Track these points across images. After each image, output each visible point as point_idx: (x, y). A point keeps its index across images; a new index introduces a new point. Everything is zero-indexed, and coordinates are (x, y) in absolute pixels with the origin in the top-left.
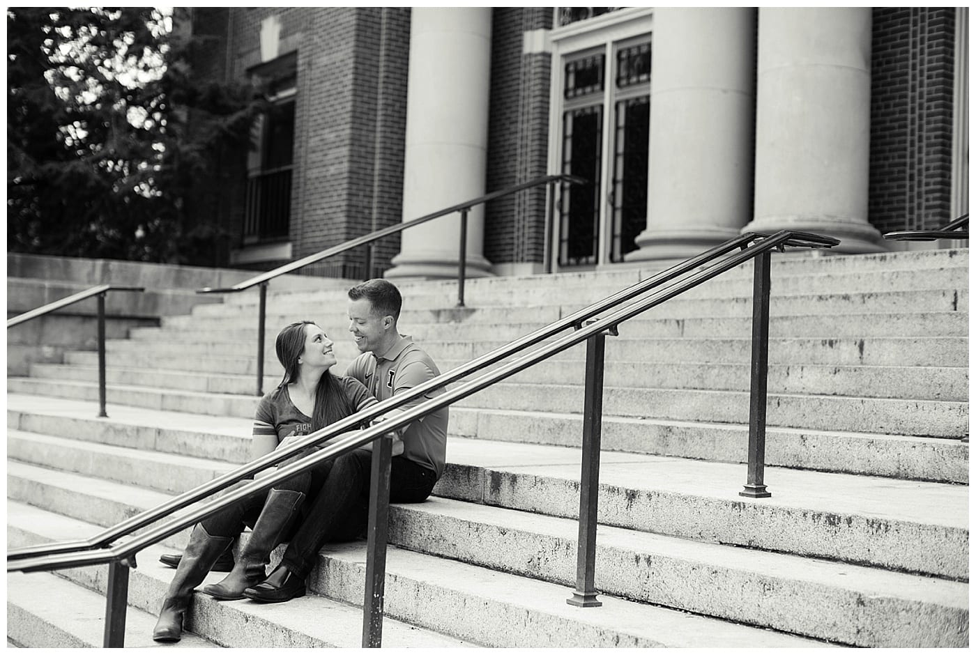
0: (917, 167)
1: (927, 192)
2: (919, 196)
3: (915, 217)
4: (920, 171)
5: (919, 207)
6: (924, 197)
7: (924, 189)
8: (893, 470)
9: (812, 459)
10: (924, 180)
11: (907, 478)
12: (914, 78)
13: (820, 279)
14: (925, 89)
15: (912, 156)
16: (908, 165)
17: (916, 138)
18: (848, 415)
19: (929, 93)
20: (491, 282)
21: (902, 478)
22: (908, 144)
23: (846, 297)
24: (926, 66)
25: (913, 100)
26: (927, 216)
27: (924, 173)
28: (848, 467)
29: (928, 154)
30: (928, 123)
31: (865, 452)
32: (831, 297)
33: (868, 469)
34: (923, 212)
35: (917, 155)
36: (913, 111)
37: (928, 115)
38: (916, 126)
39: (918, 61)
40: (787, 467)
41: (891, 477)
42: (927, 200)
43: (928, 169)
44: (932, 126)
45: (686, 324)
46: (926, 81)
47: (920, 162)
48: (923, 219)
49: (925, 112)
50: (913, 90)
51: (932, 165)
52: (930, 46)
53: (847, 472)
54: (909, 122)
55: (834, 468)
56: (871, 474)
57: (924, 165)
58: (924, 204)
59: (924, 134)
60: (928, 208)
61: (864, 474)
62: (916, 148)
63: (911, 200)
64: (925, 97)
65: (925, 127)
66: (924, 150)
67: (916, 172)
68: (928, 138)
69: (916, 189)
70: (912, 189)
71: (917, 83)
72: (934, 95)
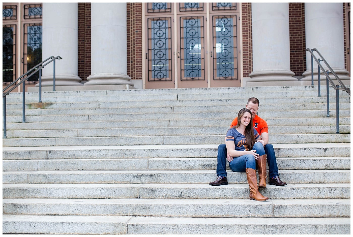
0: (133, 59)
1: (137, 67)
2: (134, 68)
3: (133, 74)
4: (134, 60)
5: (134, 71)
6: (136, 68)
7: (135, 66)
8: (326, 141)
9: (301, 141)
10: (136, 63)
11: (329, 143)
12: (132, 32)
13: (196, 95)
14: (135, 35)
15: (132, 55)
16: (131, 58)
17: (133, 50)
18: (291, 130)
19: (136, 36)
20: (29, 93)
21: (328, 143)
22: (130, 52)
23: (220, 100)
24: (135, 28)
25: (132, 38)
26: (137, 74)
27: (136, 61)
28: (312, 142)
29: (137, 55)
30: (137, 46)
31: (317, 137)
32: (215, 100)
33: (318, 142)
34: (135, 73)
35: (133, 55)
36: (132, 42)
37: (136, 43)
38: (133, 46)
39: (133, 26)
40: (293, 143)
41: (325, 143)
42: (137, 69)
43: (137, 60)
44: (138, 47)
45: (174, 108)
46: (135, 33)
47: (134, 57)
48: (136, 75)
49: (135, 42)
50: (132, 35)
51: (138, 59)
52: (136, 22)
53: (312, 143)
54: (130, 45)
55: (308, 142)
56: (319, 143)
57: (135, 59)
58: (136, 70)
59: (135, 49)
60: (137, 71)
61: (317, 143)
62: (133, 53)
63: (132, 69)
64: (135, 38)
65: (135, 47)
66: (135, 54)
67: (133, 60)
68: (137, 50)
69: (133, 66)
70: (132, 66)
71: (133, 33)
72: (138, 37)
